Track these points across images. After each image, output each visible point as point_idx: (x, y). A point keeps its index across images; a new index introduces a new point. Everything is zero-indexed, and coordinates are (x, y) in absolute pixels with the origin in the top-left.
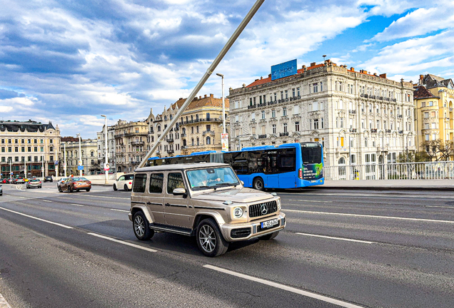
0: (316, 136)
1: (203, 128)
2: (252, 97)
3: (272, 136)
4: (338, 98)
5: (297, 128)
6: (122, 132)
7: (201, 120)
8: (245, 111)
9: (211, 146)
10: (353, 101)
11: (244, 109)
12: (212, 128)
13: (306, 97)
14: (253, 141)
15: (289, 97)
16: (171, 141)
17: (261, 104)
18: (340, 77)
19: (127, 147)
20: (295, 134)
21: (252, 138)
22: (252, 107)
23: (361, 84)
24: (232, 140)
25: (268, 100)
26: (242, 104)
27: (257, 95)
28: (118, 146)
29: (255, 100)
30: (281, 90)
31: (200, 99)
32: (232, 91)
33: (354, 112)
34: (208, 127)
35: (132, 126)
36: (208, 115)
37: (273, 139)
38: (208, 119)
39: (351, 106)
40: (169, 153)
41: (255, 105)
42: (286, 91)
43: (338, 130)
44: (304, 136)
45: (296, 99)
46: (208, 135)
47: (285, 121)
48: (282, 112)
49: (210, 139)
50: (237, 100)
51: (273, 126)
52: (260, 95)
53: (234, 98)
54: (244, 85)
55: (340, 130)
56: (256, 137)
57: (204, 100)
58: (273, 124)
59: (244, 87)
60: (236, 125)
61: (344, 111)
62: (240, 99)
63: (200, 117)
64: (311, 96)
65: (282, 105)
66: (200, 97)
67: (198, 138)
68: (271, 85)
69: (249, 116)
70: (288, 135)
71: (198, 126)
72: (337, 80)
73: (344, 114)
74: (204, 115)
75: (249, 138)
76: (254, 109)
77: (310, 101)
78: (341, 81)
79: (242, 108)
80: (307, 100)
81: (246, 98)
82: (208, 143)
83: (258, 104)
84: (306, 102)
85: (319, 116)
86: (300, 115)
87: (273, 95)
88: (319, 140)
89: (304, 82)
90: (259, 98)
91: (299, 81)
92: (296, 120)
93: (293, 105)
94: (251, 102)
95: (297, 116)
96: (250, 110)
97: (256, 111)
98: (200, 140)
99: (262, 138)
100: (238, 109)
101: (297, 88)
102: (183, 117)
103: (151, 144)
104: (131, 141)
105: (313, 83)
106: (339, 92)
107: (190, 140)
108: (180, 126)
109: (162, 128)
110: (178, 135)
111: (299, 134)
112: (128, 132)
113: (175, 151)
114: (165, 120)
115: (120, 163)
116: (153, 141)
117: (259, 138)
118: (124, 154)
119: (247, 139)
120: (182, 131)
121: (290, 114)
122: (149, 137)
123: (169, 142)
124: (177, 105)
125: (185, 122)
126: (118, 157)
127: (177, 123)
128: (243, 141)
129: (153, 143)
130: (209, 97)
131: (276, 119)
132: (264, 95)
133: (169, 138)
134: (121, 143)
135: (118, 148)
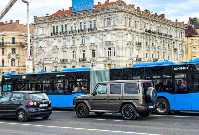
0: (109, 62)
1: (8, 51)
2: (55, 25)
3: (72, 61)
4: (127, 32)
5: (94, 55)
7: (6, 43)
8: (49, 37)
9: (16, 68)
10: (139, 35)
11: (47, 36)
12: (17, 51)
13: (101, 29)
14: (55, 64)
15: (87, 28)
18: (129, 14)
20: (92, 60)
21: (54, 62)
22: (54, 34)
23: (145, 21)
24: (35, 63)
26: (45, 31)
27: (59, 24)
29: (57, 29)
30: (80, 21)
31: (6, 24)
32: (36, 18)
33: (140, 44)
34: (14, 50)
36: (13, 39)
37: (73, 64)
38: (13, 43)
39: (138, 39)
41: (57, 32)
42: (84, 23)
43: (127, 59)
44: (99, 62)
45: (93, 31)
46: (13, 57)
47: (83, 49)
48: (81, 40)
49: (15, 61)
50: (42, 27)
51: (74, 52)
52: (62, 24)
53: (38, 25)
54: (47, 14)
55: (129, 58)
56: (58, 61)
57: (10, 25)
58: (74, 50)
59: (48, 16)
60: (40, 49)
61: (132, 43)
62: (44, 26)
63: (5, 41)
64: (106, 29)
65: (81, 34)
66: (6, 22)
67: (3, 60)
68: (71, 16)
69: (52, 42)
70: (86, 60)
71: (3, 49)
72: (126, 16)
73: (132, 45)
74: (9, 39)
75: (52, 61)
76: (57, 36)
77: (105, 33)
78: (130, 17)
79: (46, 34)
80: (102, 31)
81: (50, 26)
82: (13, 65)
83: (60, 32)
84: (101, 33)
85: (112, 45)
86: (96, 44)
87: (73, 25)
88: (112, 65)
89: (100, 16)
90: (61, 26)
91: (95, 15)
92: (93, 48)
93: (90, 35)
94: (54, 29)
95: (93, 45)
96: (53, 36)
97: (58, 38)
98: (5, 61)
99: (63, 62)
100: (42, 35)
101: (94, 21)
105: (107, 17)
106: (128, 27)
111: (96, 60)
117: (61, 62)
119: (50, 62)
121: (87, 43)
128: (46, 64)
130: (15, 23)
131: (76, 46)
132: (66, 25)
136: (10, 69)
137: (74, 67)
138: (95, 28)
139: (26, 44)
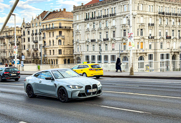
0: (124, 41)
1: (57, 33)
2: (87, 12)
3: (99, 41)
4: (140, 16)
5: (114, 35)
6: (5, 35)
7: (55, 27)
8: (83, 22)
9: (62, 46)
10: (153, 17)
11: (82, 21)
12: (63, 34)
13: (119, 14)
14: (87, 44)
15: (109, 14)
16: (36, 42)
17: (92, 18)
18: (141, 1)
19: (8, 45)
20: (112, 40)
21: (87, 42)
22: (87, 19)
23: (159, 5)
24: (74, 43)
25: (97, 15)
26: (80, 17)
27: (90, 11)
28: (2, 44)
29: (89, 15)
30: (105, 8)
31: (57, 12)
32: (75, 7)
33: (153, 25)
34: (60, 33)
35: (11, 31)
36: (60, 24)
37: (99, 43)
38: (60, 27)
39: (151, 21)
41: (89, 18)
42: (108, 9)
44: (117, 41)
45: (113, 15)
46: (60, 38)
49: (61, 41)
50: (78, 14)
51: (100, 33)
52: (92, 11)
53: (75, 13)
54: (82, 4)
55: (140, 37)
56: (89, 41)
57: (59, 13)
59: (83, 5)
60: (77, 32)
61: (143, 25)
62: (80, 14)
64: (122, 14)
65: (105, 19)
66: (57, 10)
67: (53, 41)
68: (99, 5)
69: (85, 26)
70: (108, 40)
71: (53, 32)
72: (139, 3)
73: (144, 26)
74: (57, 24)
75: (85, 41)
76: (88, 21)
77: (121, 17)
78: (143, 3)
80: (120, 16)
81: (84, 13)
82: (60, 44)
84: (119, 18)
85: (126, 27)
87: (100, 12)
89: (118, 4)
90: (91, 13)
91: (115, 3)
92: (113, 30)
93: (111, 19)
94: (87, 16)
95: (114, 27)
96: (86, 21)
97: (90, 23)
98: (55, 42)
99: (93, 42)
100: (78, 21)
101: (115, 8)
102: (44, 25)
103: (23, 44)
104: (10, 41)
105: (123, 4)
106: (140, 11)
107: (48, 42)
108: (42, 31)
109: (31, 33)
110: (41, 38)
111: (115, 40)
112: (8, 35)
113: (39, 49)
114: (33, 27)
115: (3, 56)
116: (24, 41)
117: (91, 42)
118: (6, 51)
119: (84, 42)
120: (43, 35)
121: (109, 26)
122: (22, 39)
123: (35, 43)
124: (40, 16)
125: (45, 29)
126: (2, 52)
127: (40, 29)
128: (81, 43)
129: (24, 43)
130: (63, 11)
131: (102, 28)
132: (95, 12)
133: (35, 40)
134: (4, 42)
135: (2, 46)
136: (58, 48)
138: (115, 13)
139: (70, 27)
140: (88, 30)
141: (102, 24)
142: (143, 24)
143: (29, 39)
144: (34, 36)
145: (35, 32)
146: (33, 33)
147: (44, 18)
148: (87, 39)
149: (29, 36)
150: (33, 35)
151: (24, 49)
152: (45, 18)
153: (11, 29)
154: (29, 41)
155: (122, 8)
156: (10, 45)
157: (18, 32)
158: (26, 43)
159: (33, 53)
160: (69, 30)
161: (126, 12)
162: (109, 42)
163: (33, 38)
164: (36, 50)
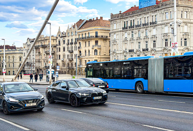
0: (166, 52)
1: (93, 43)
2: (126, 21)
3: (137, 51)
5: (154, 45)
6: (40, 44)
7: (91, 37)
8: (121, 31)
9: (98, 57)
11: (120, 30)
12: (99, 43)
13: (160, 22)
14: (125, 54)
15: (149, 22)
16: (72, 52)
17: (131, 27)
19: (43, 55)
20: (152, 50)
22: (125, 28)
24: (111, 53)
25: (136, 23)
26: (118, 26)
27: (129, 20)
28: (37, 54)
29: (127, 23)
30: (145, 16)
31: (94, 20)
32: (112, 15)
34: (97, 42)
35: (47, 40)
36: (96, 33)
37: (138, 53)
38: (97, 36)
40: (70, 61)
41: (127, 27)
42: (148, 17)
44: (158, 51)
45: (154, 24)
46: (96, 48)
47: (146, 40)
48: (144, 33)
49: (97, 51)
50: (116, 22)
51: (139, 43)
52: (131, 19)
53: (113, 21)
54: (120, 12)
55: (184, 47)
56: (127, 51)
57: (96, 21)
58: (139, 42)
59: (121, 13)
60: (114, 41)
62: (117, 22)
63: (91, 35)
64: (164, 22)
65: (145, 27)
66: (93, 19)
67: (89, 50)
68: (138, 12)
69: (123, 35)
70: (148, 50)
71: (89, 41)
72: (183, 10)
73: (188, 35)
74: (93, 33)
75: (123, 51)
76: (126, 30)
77: (163, 26)
78: (187, 10)
79: (119, 29)
80: (161, 25)
81: (122, 21)
82: (96, 54)
83: (129, 27)
84: (160, 26)
85: (168, 37)
86: (156, 36)
87: (139, 20)
88: (168, 54)
89: (160, 11)
90: (130, 21)
91: (156, 10)
92: (154, 39)
93: (152, 28)
94: (125, 24)
95: (154, 36)
96: (124, 30)
97: (128, 32)
98: (90, 51)
99: (131, 52)
100: (115, 29)
101: (156, 15)
102: (80, 34)
103: (58, 53)
104: (45, 51)
105: (165, 12)
106: (184, 19)
107: (84, 52)
108: (78, 41)
109: (66, 42)
110: (76, 48)
111: (155, 50)
112: (44, 44)
113: (74, 59)
114: (68, 36)
115: (38, 66)
116: (59, 51)
117: (129, 52)
118: (41, 60)
119: (121, 52)
120: (79, 44)
121: (150, 35)
122: (57, 48)
123: (70, 52)
124: (76, 25)
125: (81, 38)
126: (37, 62)
127: (75, 39)
128: (118, 54)
129: (60, 53)
130: (99, 19)
131: (141, 38)
132: (134, 20)
133: (70, 49)
134: (39, 52)
135: (37, 55)
136: (93, 58)
137: (138, 56)
138: (156, 21)
139: (107, 37)
140: (126, 39)
141: (141, 33)
142: (187, 33)
143: (64, 49)
144: (70, 46)
145: (70, 42)
146: (68, 43)
147: (80, 27)
148: (124, 49)
149: (64, 45)
150: (69, 44)
151: (60, 59)
152: (82, 26)
153: (46, 38)
154: (64, 50)
155: (164, 16)
156: (45, 54)
157: (54, 41)
158: (61, 53)
159: (68, 63)
160: (105, 39)
161: (168, 20)
162: (149, 53)
163: (68, 48)
164: (71, 60)
